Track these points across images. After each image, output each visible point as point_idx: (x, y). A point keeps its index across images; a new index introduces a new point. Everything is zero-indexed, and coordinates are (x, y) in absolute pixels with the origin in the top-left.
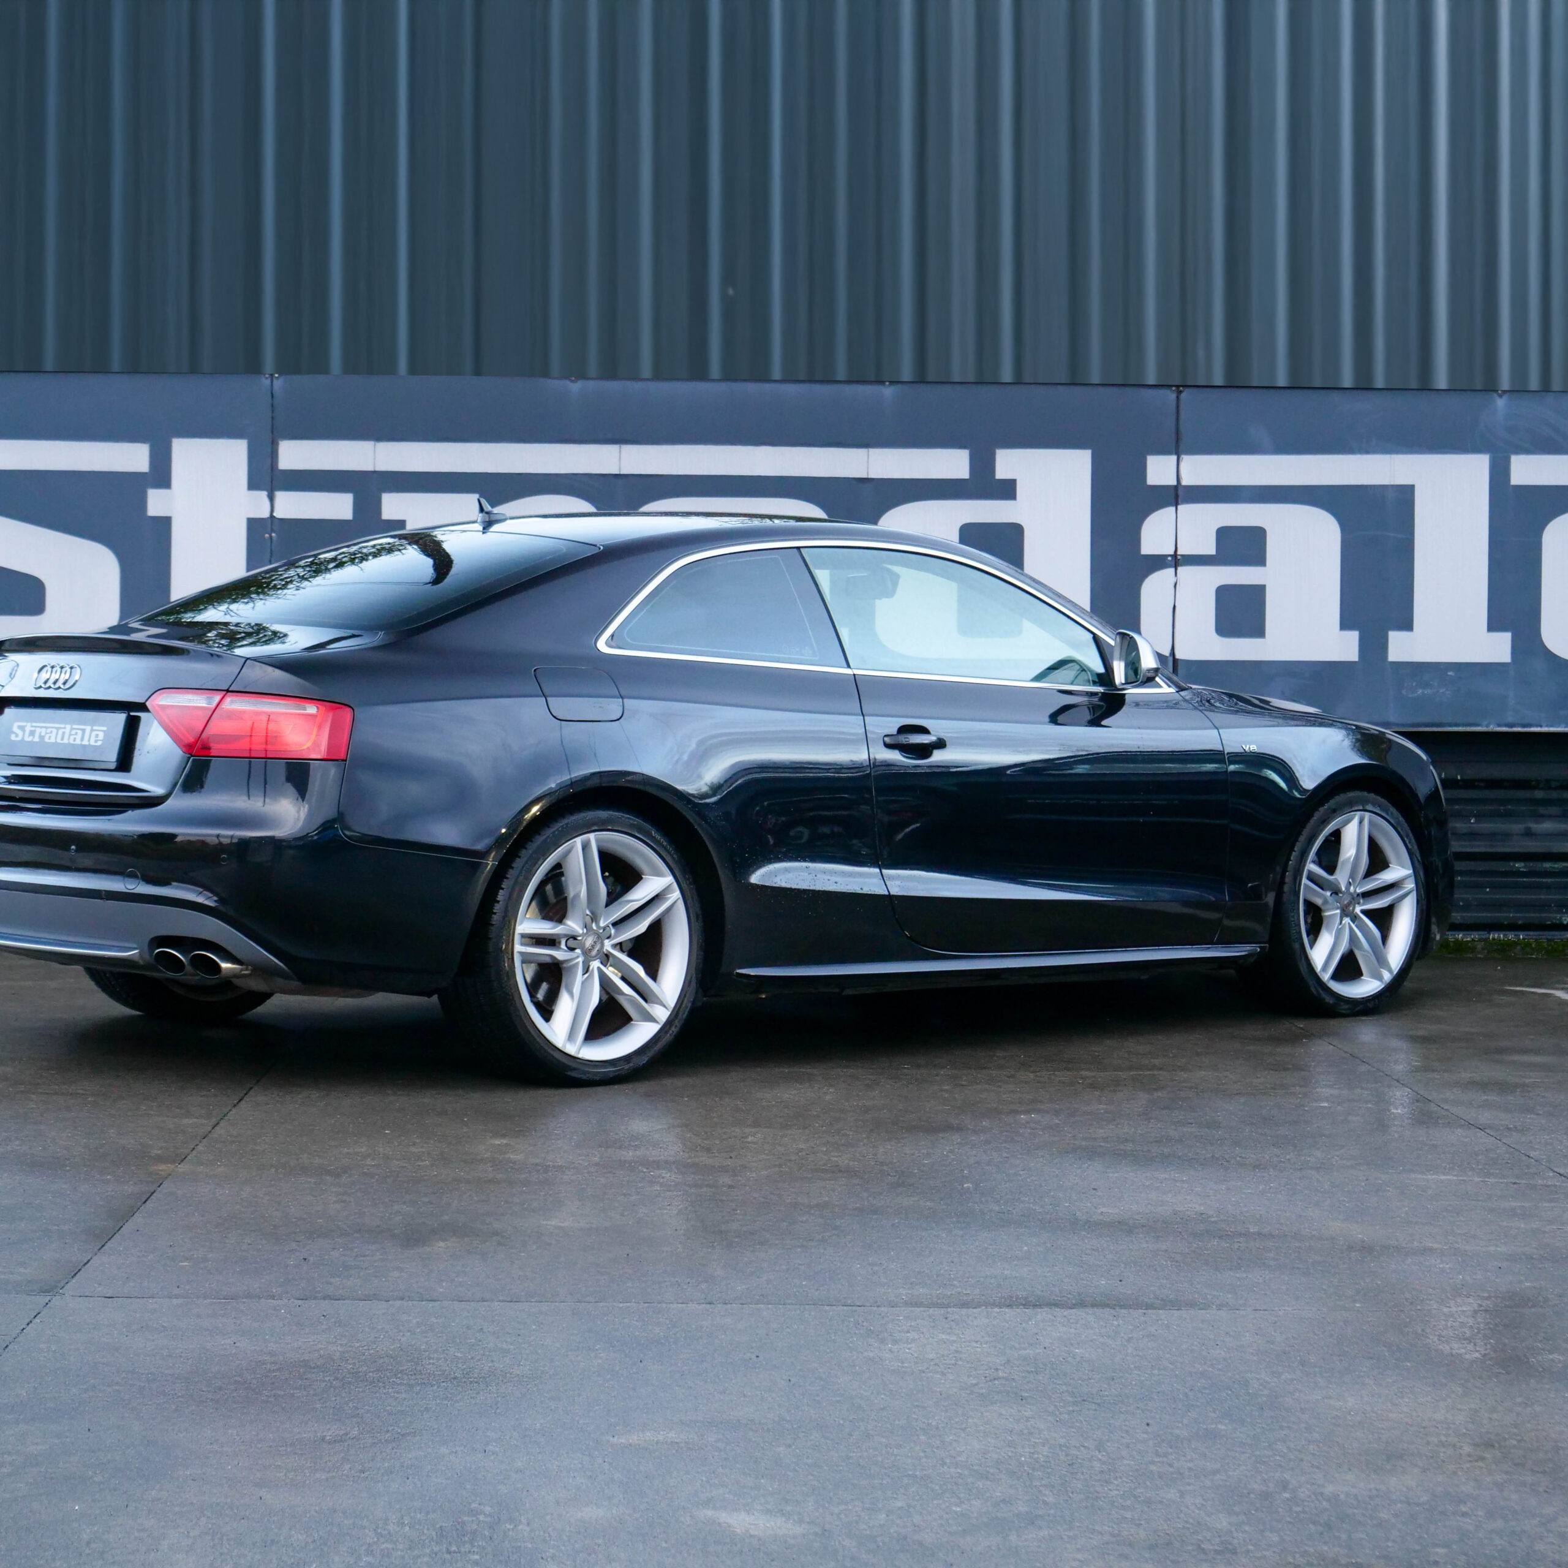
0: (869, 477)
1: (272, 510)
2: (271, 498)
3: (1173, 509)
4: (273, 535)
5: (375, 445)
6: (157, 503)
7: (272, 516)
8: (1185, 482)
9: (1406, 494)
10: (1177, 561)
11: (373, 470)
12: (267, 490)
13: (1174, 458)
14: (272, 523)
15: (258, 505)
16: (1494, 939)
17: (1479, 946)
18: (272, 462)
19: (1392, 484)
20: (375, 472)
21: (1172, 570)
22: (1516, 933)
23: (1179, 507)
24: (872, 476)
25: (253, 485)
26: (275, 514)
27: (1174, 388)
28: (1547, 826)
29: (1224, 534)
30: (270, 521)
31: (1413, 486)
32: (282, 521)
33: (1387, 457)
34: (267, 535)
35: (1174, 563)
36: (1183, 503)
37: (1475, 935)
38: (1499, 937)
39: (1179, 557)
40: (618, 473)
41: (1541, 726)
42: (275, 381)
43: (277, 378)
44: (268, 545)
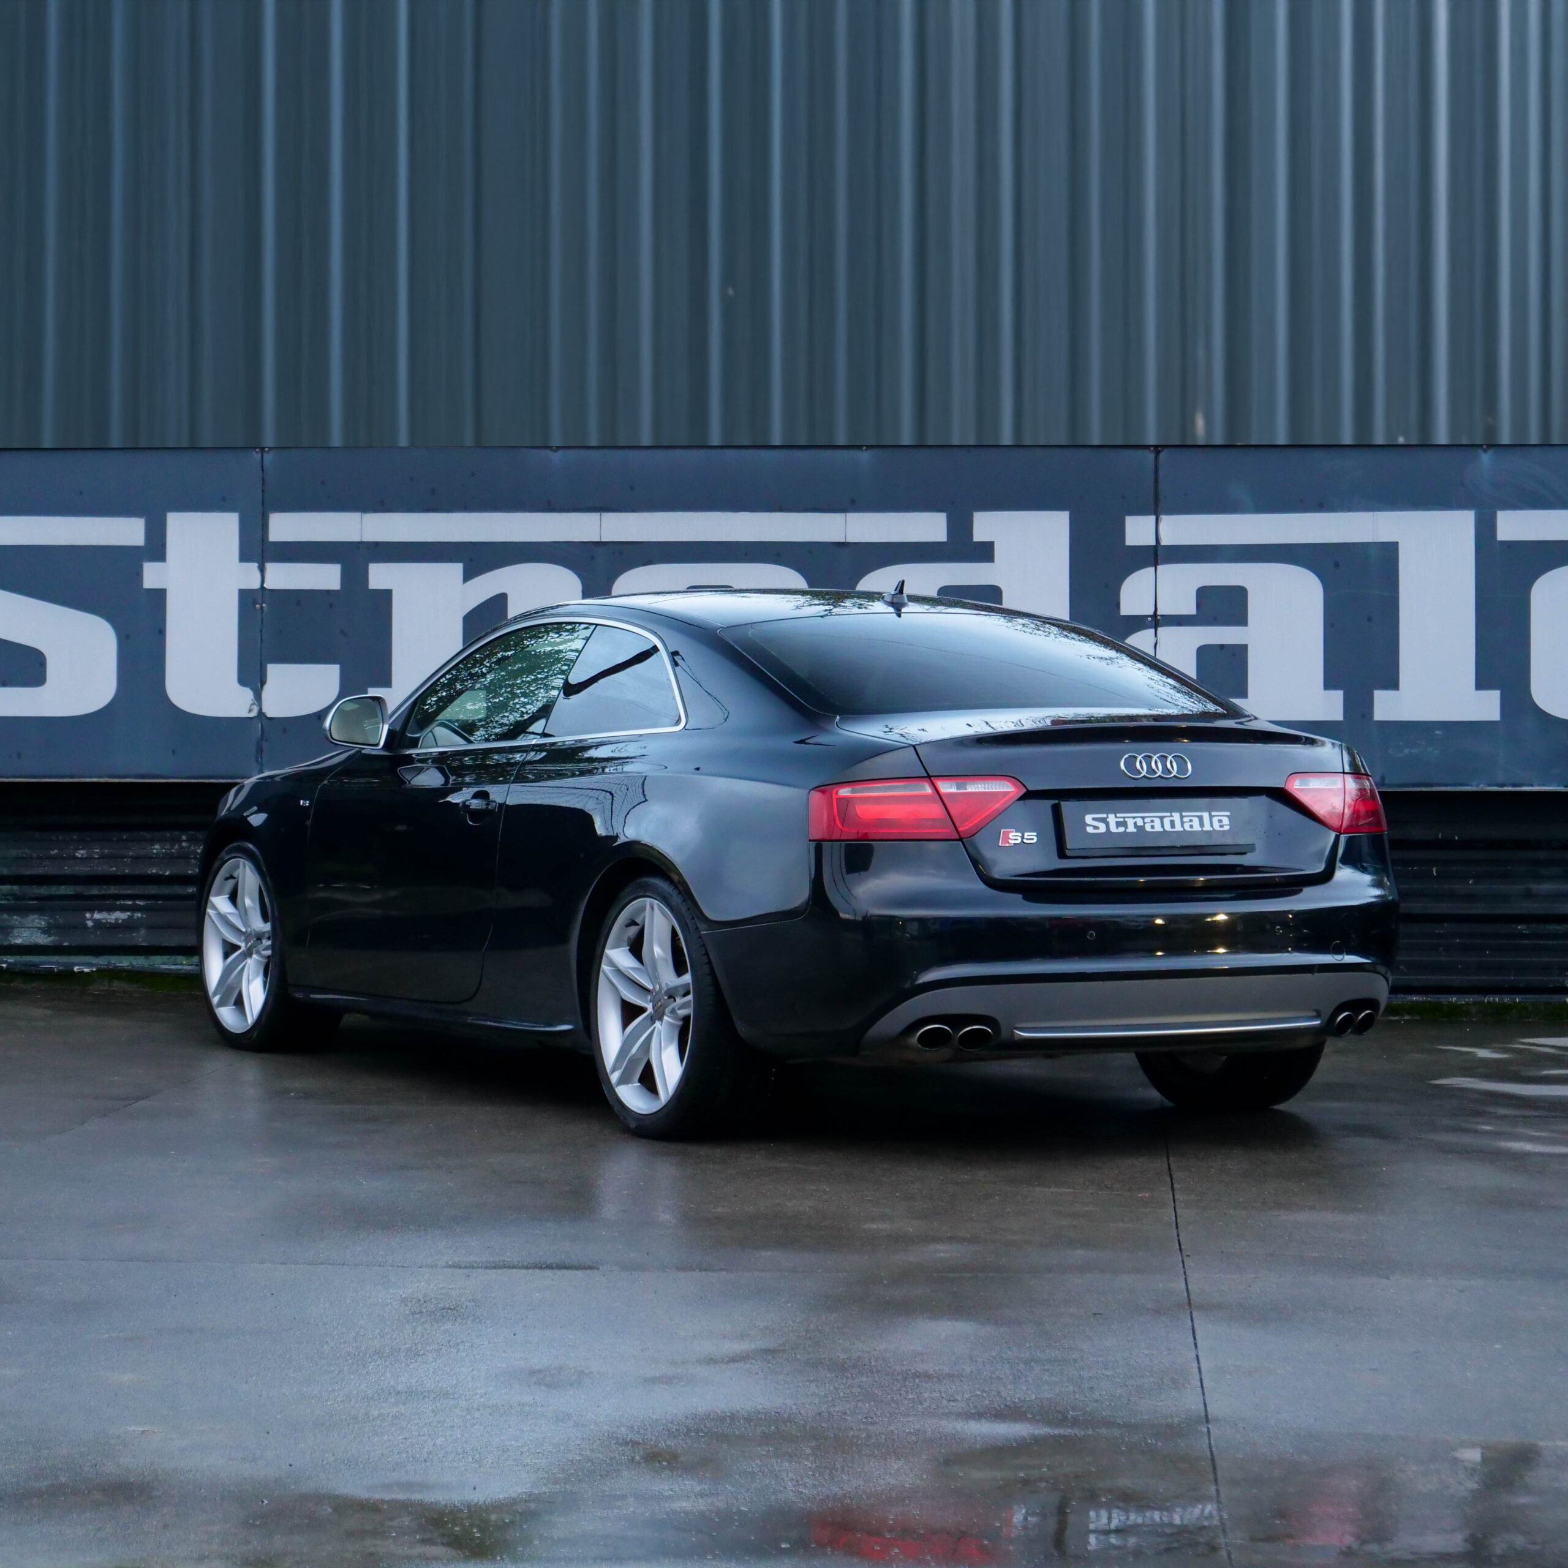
0: (848, 541)
1: (263, 582)
2: (262, 570)
3: (1153, 569)
4: (264, 605)
5: (362, 516)
6: (152, 576)
7: (262, 587)
8: (1164, 542)
9: (1389, 552)
10: (1156, 621)
11: (359, 540)
12: (258, 563)
13: (1153, 518)
14: (262, 594)
15: (249, 577)
16: (1489, 1002)
17: (1474, 1009)
18: (263, 533)
19: (1375, 541)
20: (362, 542)
21: (1152, 631)
22: (1513, 996)
23: (1159, 567)
24: (850, 540)
25: (245, 556)
26: (265, 585)
27: (1152, 449)
28: (1547, 887)
29: (1204, 594)
30: (261, 592)
31: (1397, 543)
32: (273, 591)
33: (1371, 513)
34: (258, 606)
35: (1154, 622)
36: (1161, 564)
37: (1470, 999)
38: (1494, 1000)
39: (1159, 617)
40: (599, 540)
41: (1532, 786)
42: (267, 455)
43: (268, 452)
44: (260, 615)
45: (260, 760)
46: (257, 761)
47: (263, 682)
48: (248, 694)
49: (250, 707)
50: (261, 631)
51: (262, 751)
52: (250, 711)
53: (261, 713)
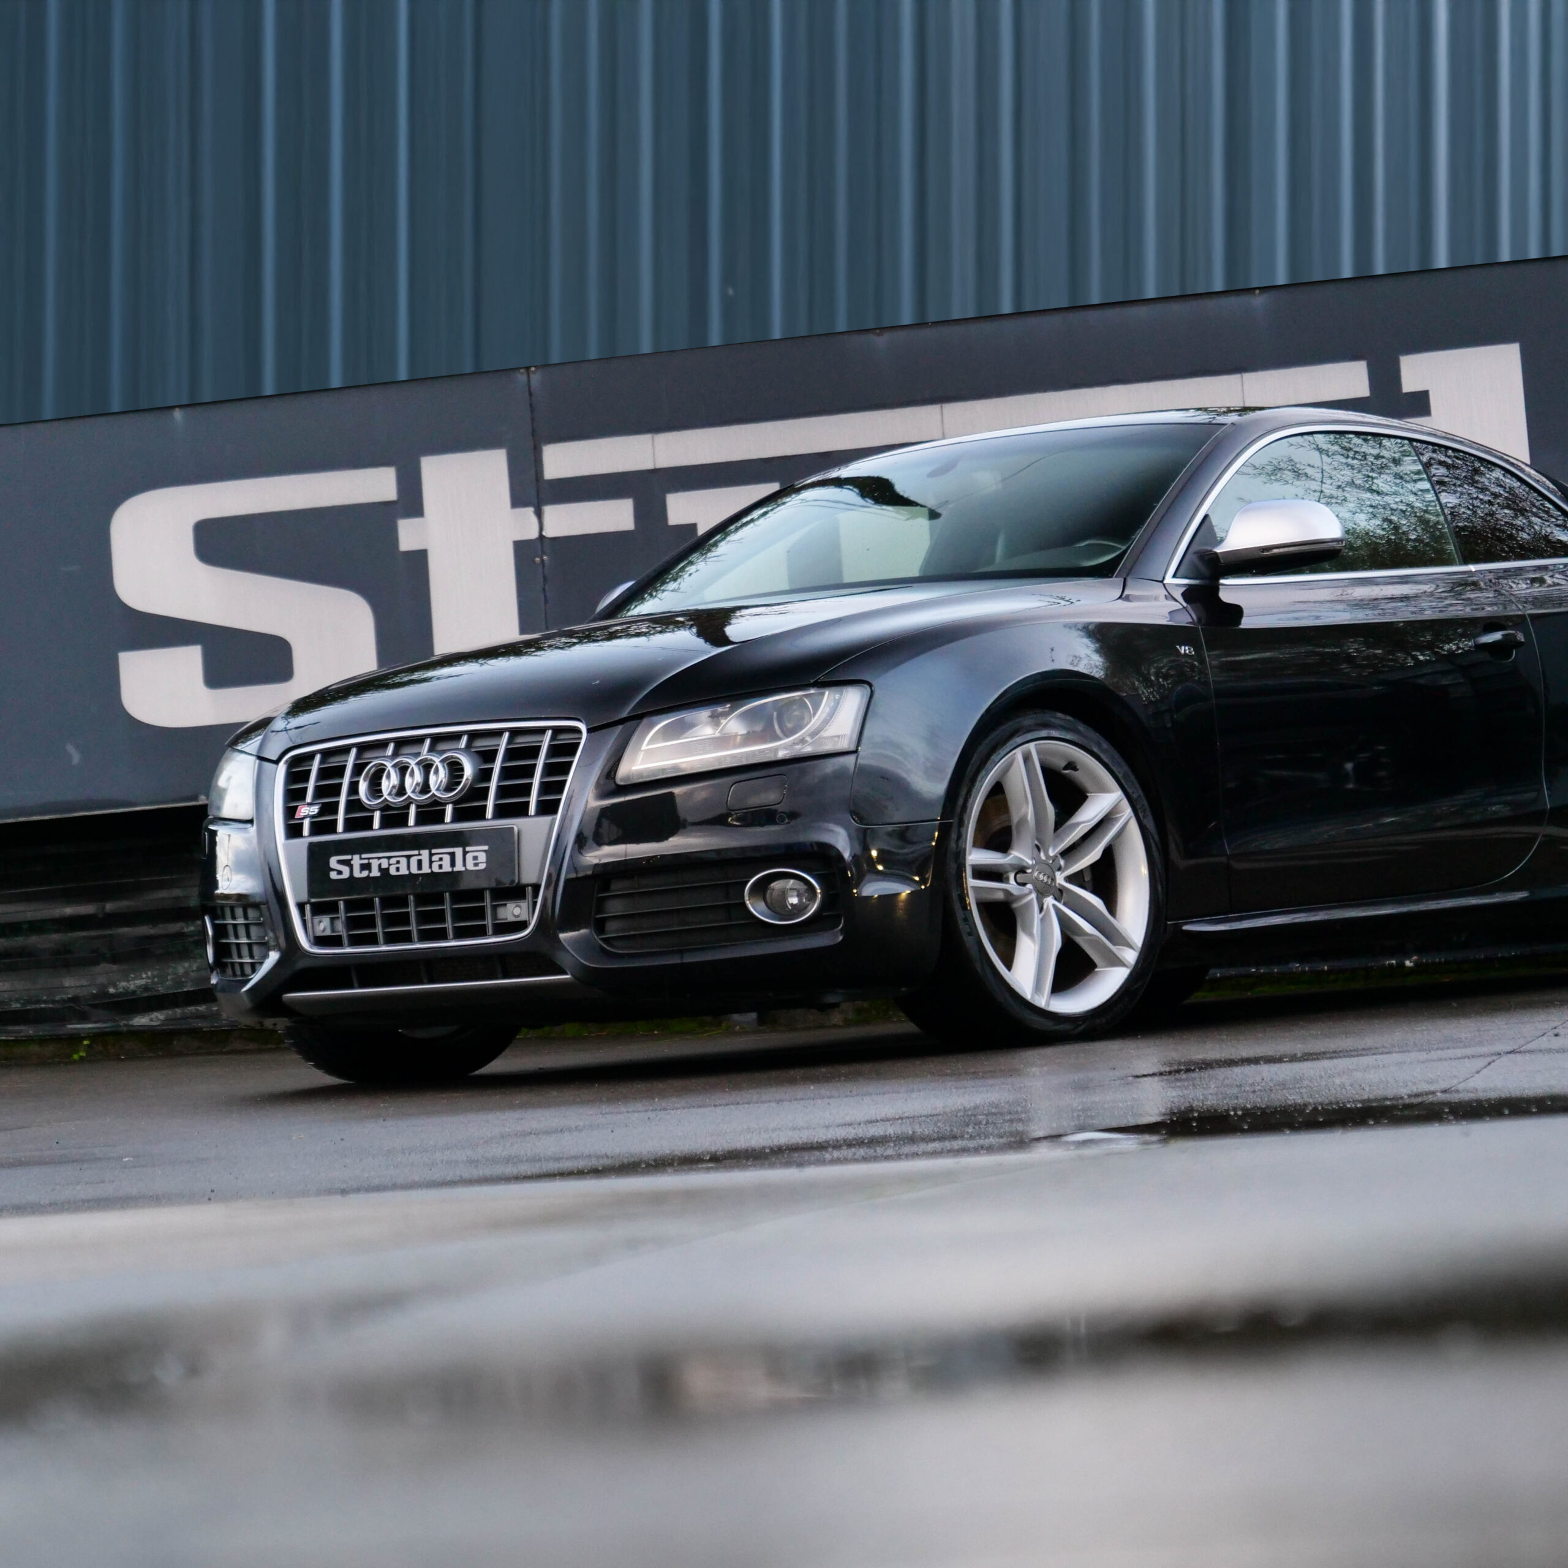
0: (1244, 408)
1: (541, 529)
2: (539, 514)
4: (545, 557)
5: (653, 437)
6: (409, 535)
7: (541, 537)
11: (653, 468)
12: (534, 507)
14: (542, 543)
15: (524, 524)
18: (536, 471)
20: (656, 470)
24: (1249, 404)
25: (517, 501)
26: (544, 534)
30: (539, 542)
32: (554, 539)
34: (538, 559)
42: (532, 376)
43: (534, 372)
44: (540, 569)
50: (544, 589)
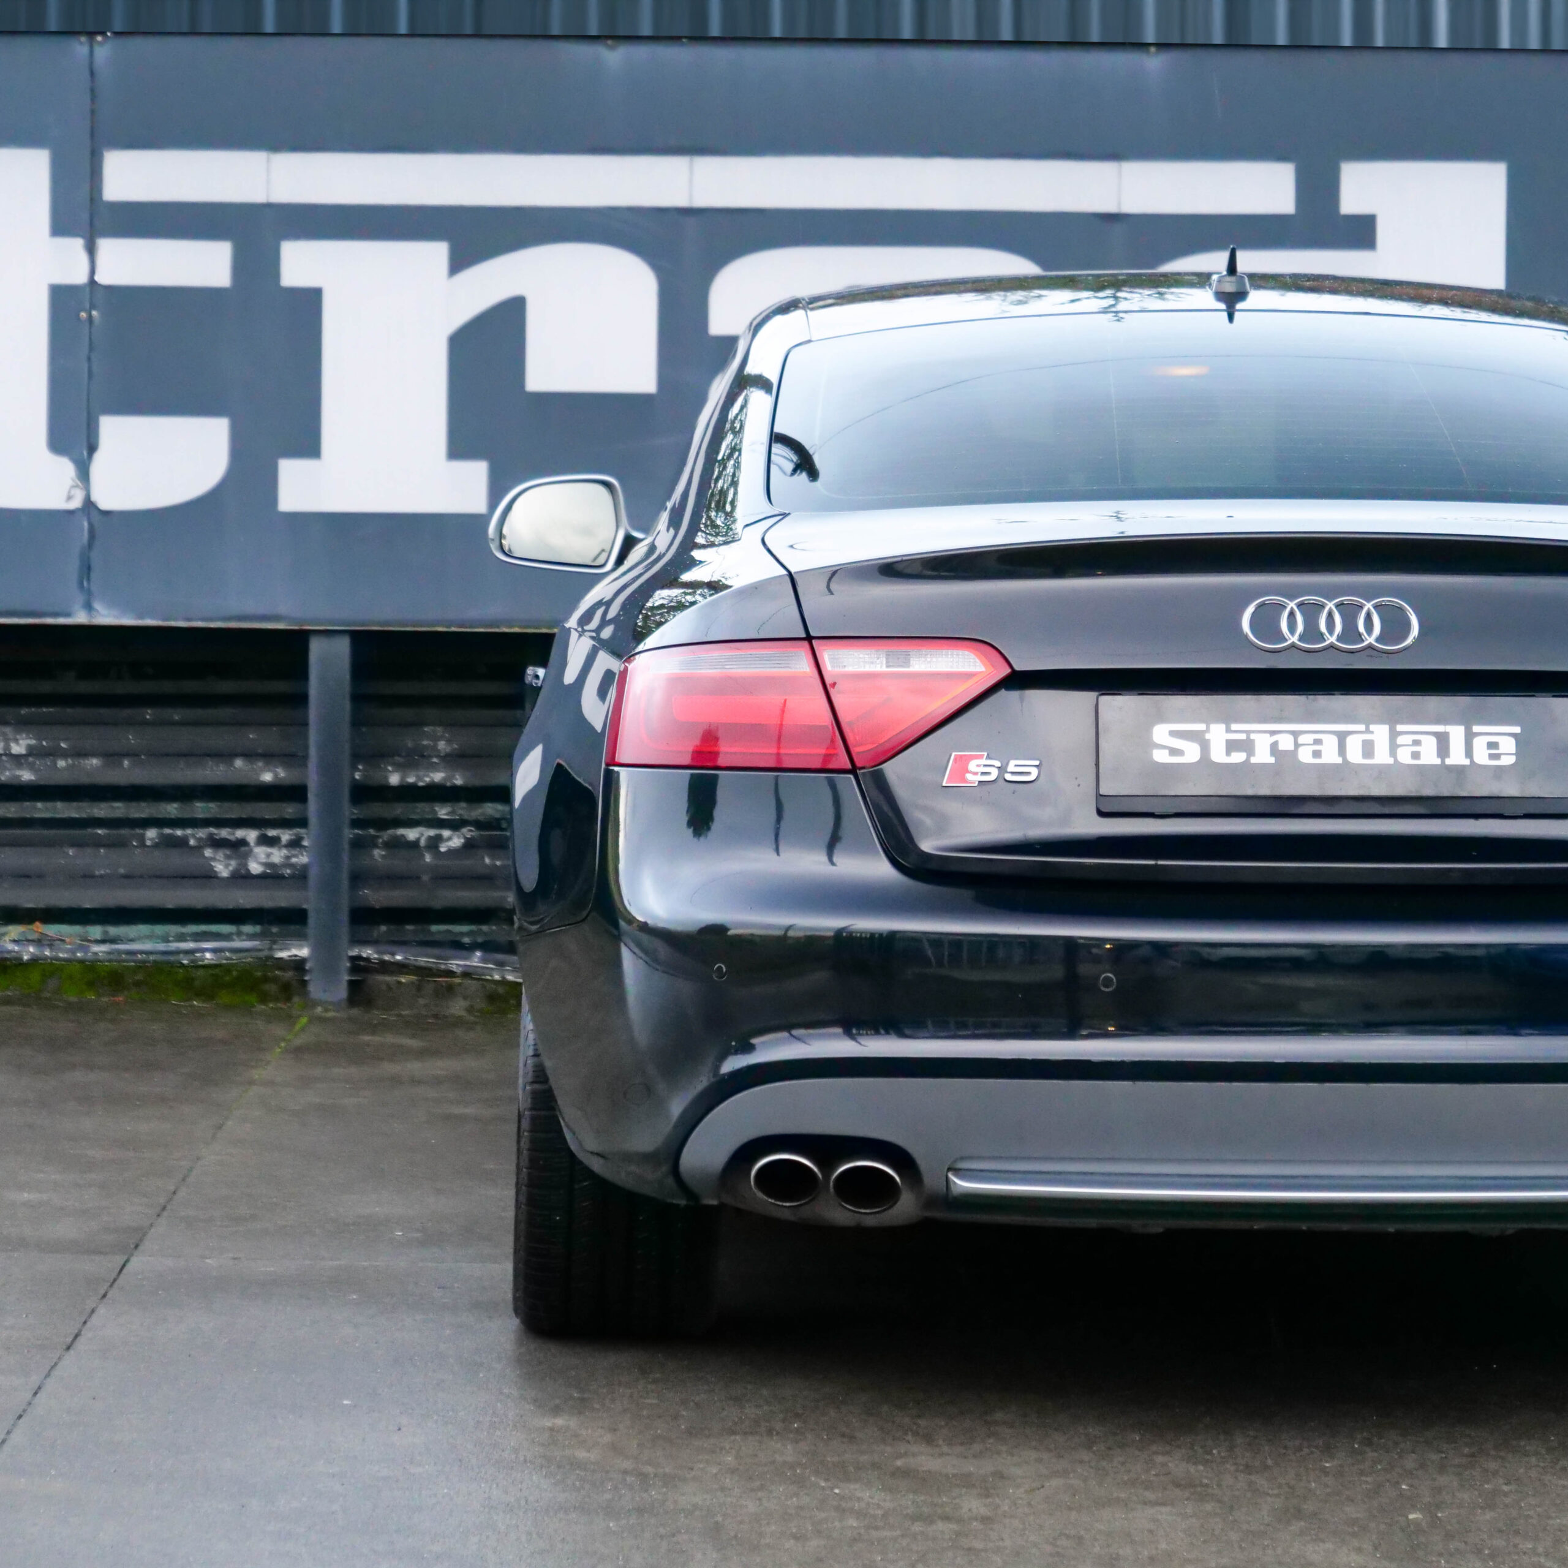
1: (92, 272)
2: (91, 250)
4: (94, 313)
5: (269, 158)
7: (92, 282)
11: (265, 201)
12: (83, 236)
14: (91, 292)
15: (69, 261)
18: (92, 189)
20: (269, 205)
25: (60, 227)
26: (96, 278)
30: (88, 289)
32: (110, 289)
34: (83, 315)
40: (687, 205)
42: (94, 49)
43: (100, 43)
44: (86, 331)
45: (85, 584)
46: (81, 584)
47: (92, 448)
48: (65, 468)
49: (69, 492)
50: (89, 360)
51: (89, 568)
52: (69, 498)
53: (89, 504)
